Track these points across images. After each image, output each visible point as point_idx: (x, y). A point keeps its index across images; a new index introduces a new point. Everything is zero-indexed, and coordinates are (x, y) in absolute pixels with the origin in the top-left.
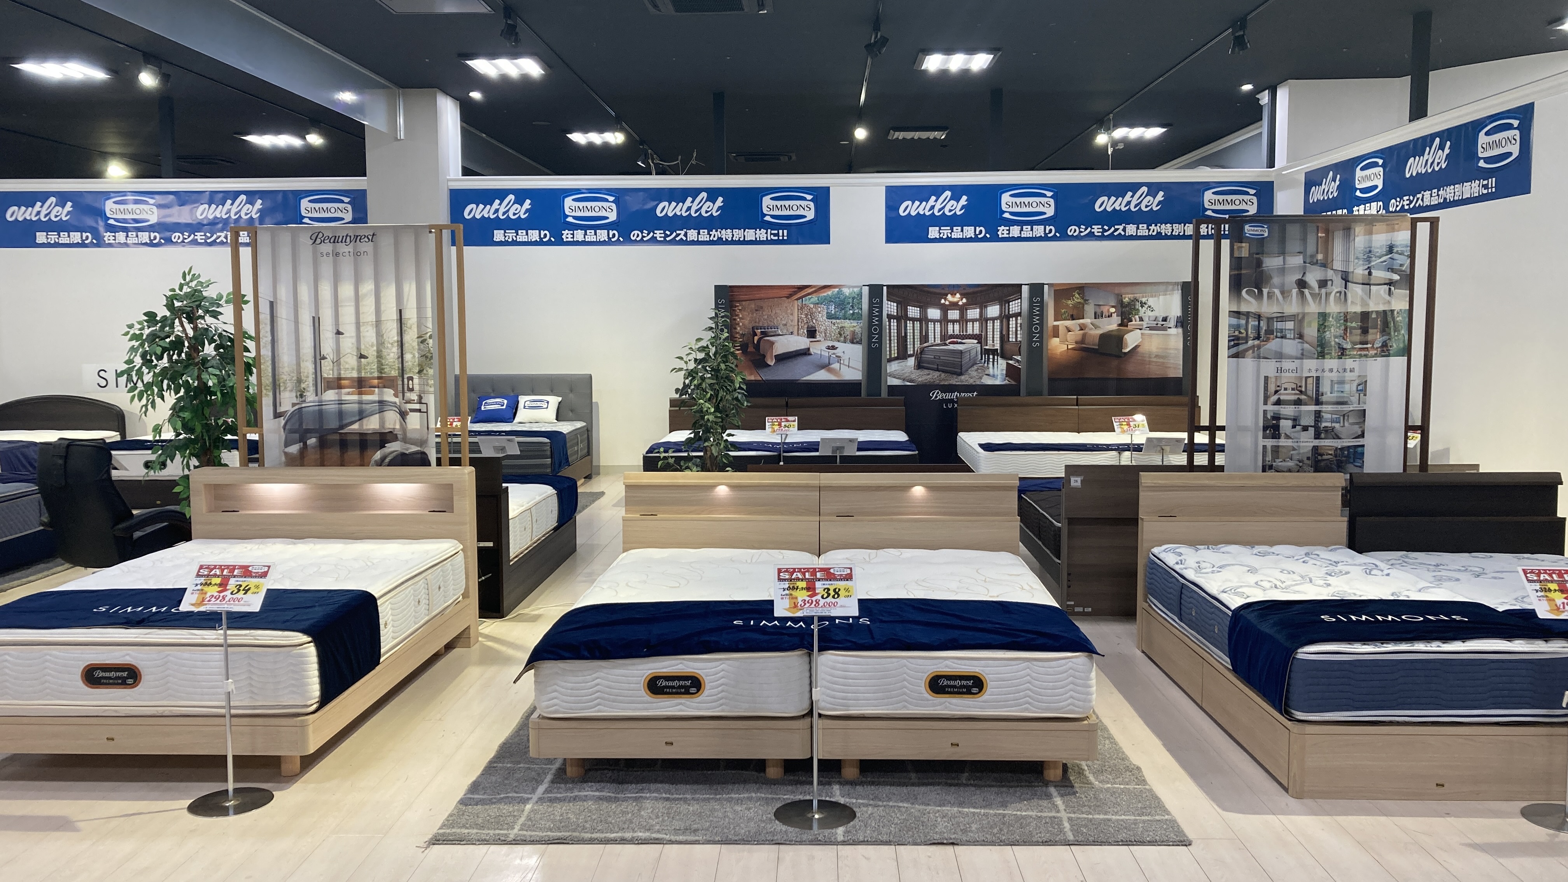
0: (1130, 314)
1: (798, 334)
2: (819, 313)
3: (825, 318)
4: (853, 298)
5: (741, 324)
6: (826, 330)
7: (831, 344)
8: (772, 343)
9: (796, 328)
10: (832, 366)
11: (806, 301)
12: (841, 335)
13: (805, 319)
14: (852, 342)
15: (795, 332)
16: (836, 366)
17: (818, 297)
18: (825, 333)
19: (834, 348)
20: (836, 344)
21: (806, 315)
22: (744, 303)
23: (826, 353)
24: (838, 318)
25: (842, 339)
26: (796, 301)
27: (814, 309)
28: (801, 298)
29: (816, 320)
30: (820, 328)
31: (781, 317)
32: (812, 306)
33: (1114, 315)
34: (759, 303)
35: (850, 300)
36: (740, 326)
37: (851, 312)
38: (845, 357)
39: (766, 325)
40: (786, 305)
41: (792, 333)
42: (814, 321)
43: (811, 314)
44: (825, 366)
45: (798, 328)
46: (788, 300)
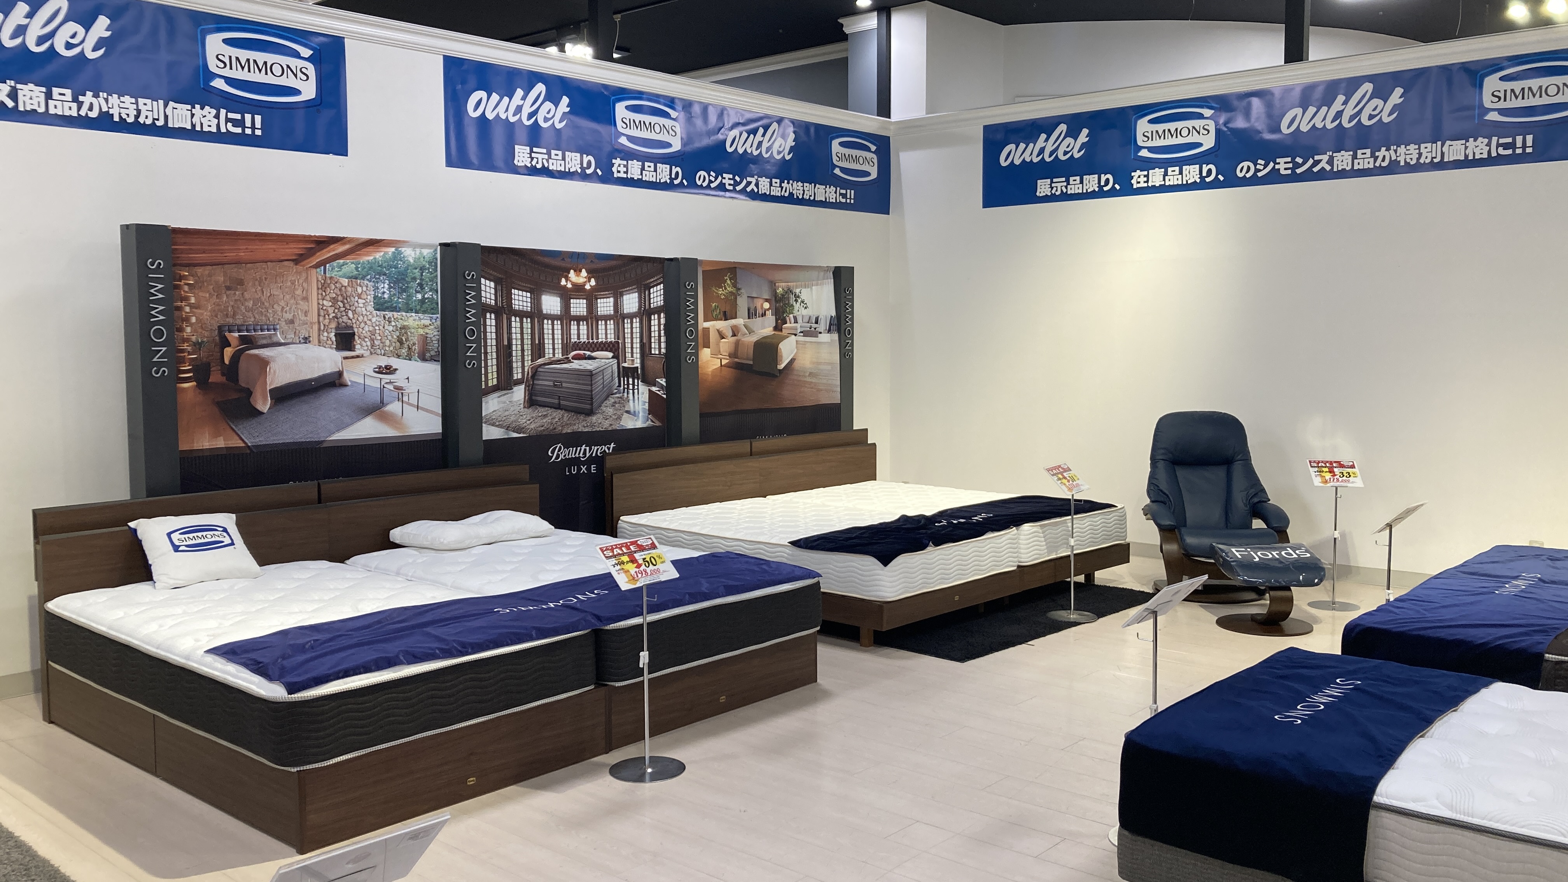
0: (784, 313)
1: (319, 342)
2: (359, 296)
3: (370, 308)
4: (422, 269)
5: (193, 320)
6: (373, 333)
7: (383, 362)
8: (264, 363)
9: (316, 327)
10: (387, 408)
11: (334, 270)
12: (401, 342)
13: (331, 310)
14: (423, 359)
15: (314, 338)
16: (394, 407)
17: (357, 264)
18: (372, 340)
19: (389, 370)
20: (394, 362)
21: (334, 301)
22: (199, 270)
23: (374, 383)
24: (394, 309)
25: (404, 351)
26: (314, 271)
27: (349, 289)
28: (323, 263)
29: (354, 312)
30: (362, 330)
31: (282, 303)
32: (345, 282)
33: (769, 313)
34: (233, 271)
35: (417, 272)
36: (191, 325)
37: (419, 296)
38: (411, 389)
39: (251, 321)
40: (290, 278)
41: (307, 340)
42: (350, 314)
43: (343, 300)
44: (372, 408)
45: (319, 329)
46: (295, 268)
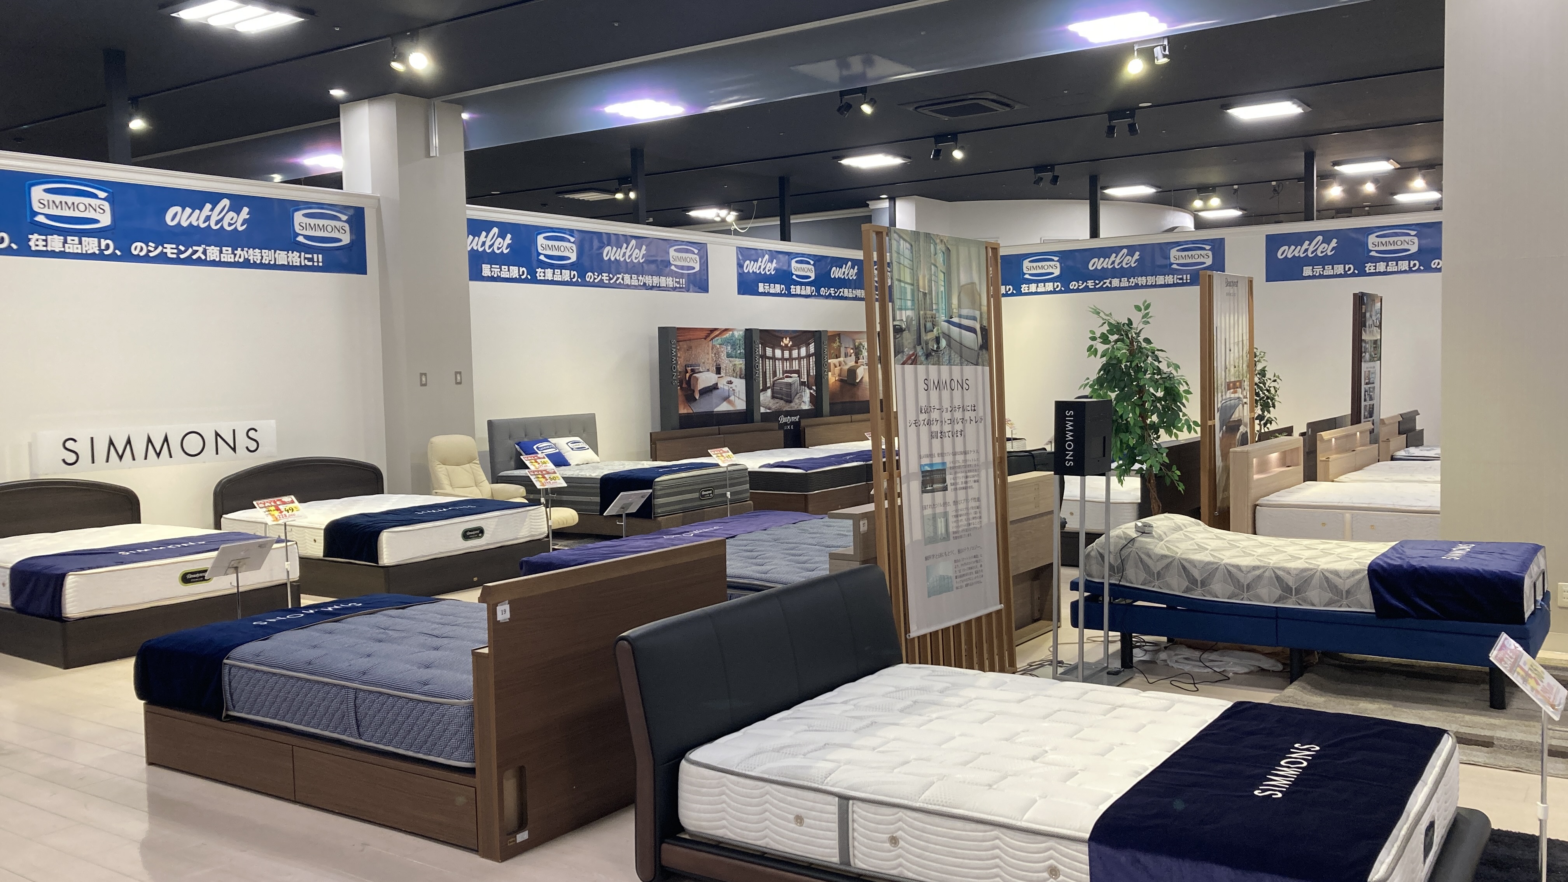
1: (713, 371)
2: (722, 352)
3: (725, 357)
6: (726, 367)
7: (729, 379)
8: (697, 380)
10: (731, 398)
11: (715, 342)
12: (734, 371)
13: (714, 358)
14: (741, 378)
15: (710, 369)
16: (732, 398)
17: (722, 339)
18: (726, 370)
19: (730, 382)
20: (733, 379)
21: (715, 354)
22: (680, 343)
23: (727, 387)
24: (732, 357)
25: (735, 375)
26: (710, 342)
27: (719, 349)
28: (712, 339)
29: (721, 359)
30: (723, 366)
31: (702, 356)
32: (718, 346)
34: (689, 343)
35: (738, 342)
37: (740, 351)
38: (738, 391)
39: (693, 363)
40: (704, 345)
41: (708, 370)
43: (717, 354)
44: (726, 399)
45: (710, 366)
46: (706, 341)
